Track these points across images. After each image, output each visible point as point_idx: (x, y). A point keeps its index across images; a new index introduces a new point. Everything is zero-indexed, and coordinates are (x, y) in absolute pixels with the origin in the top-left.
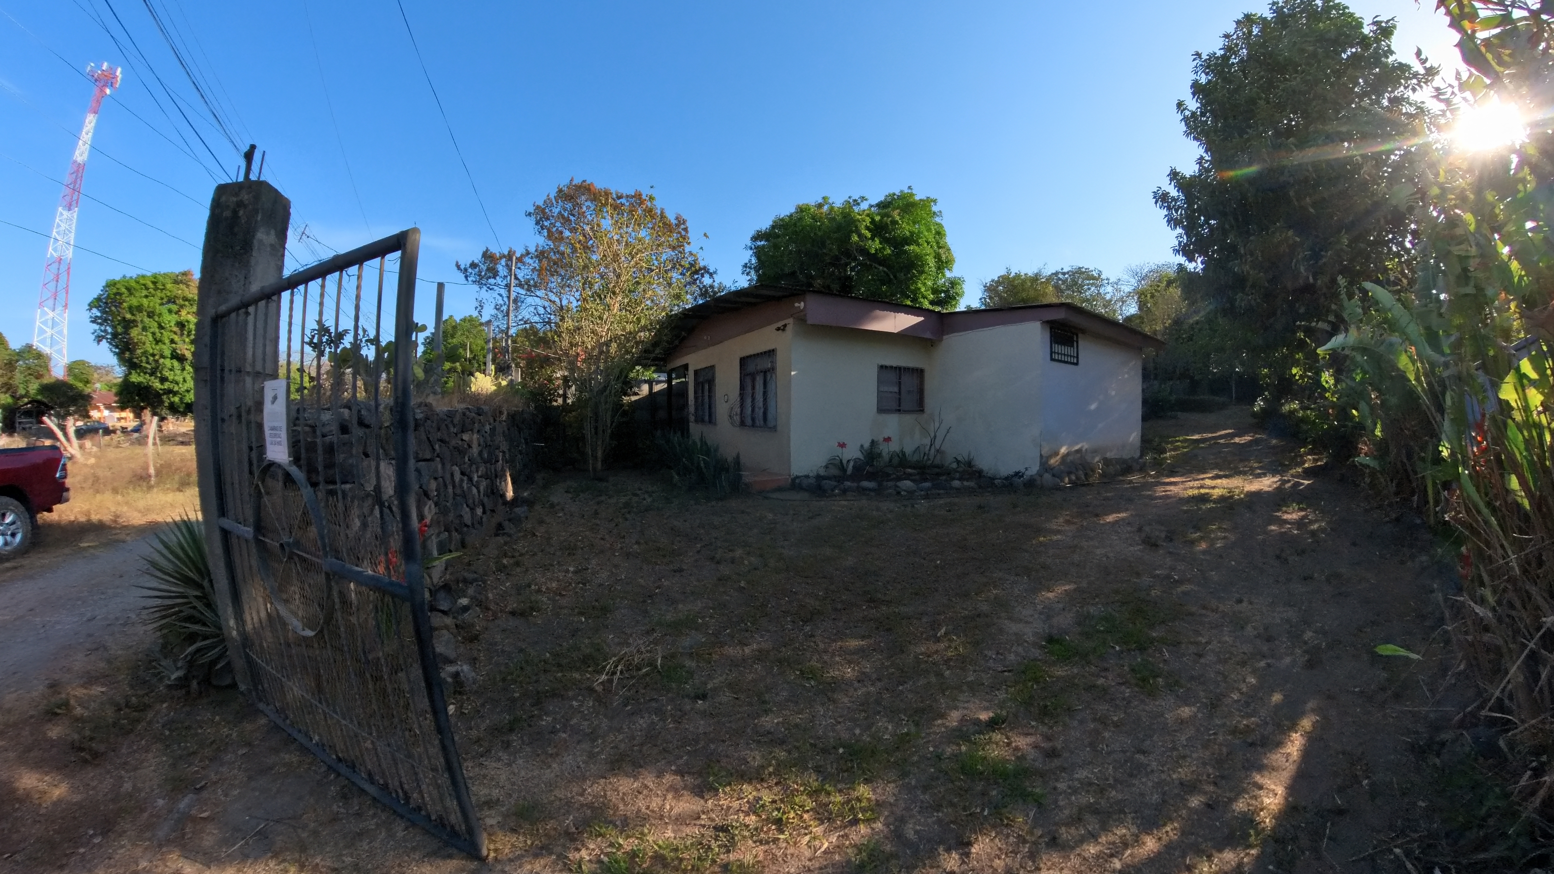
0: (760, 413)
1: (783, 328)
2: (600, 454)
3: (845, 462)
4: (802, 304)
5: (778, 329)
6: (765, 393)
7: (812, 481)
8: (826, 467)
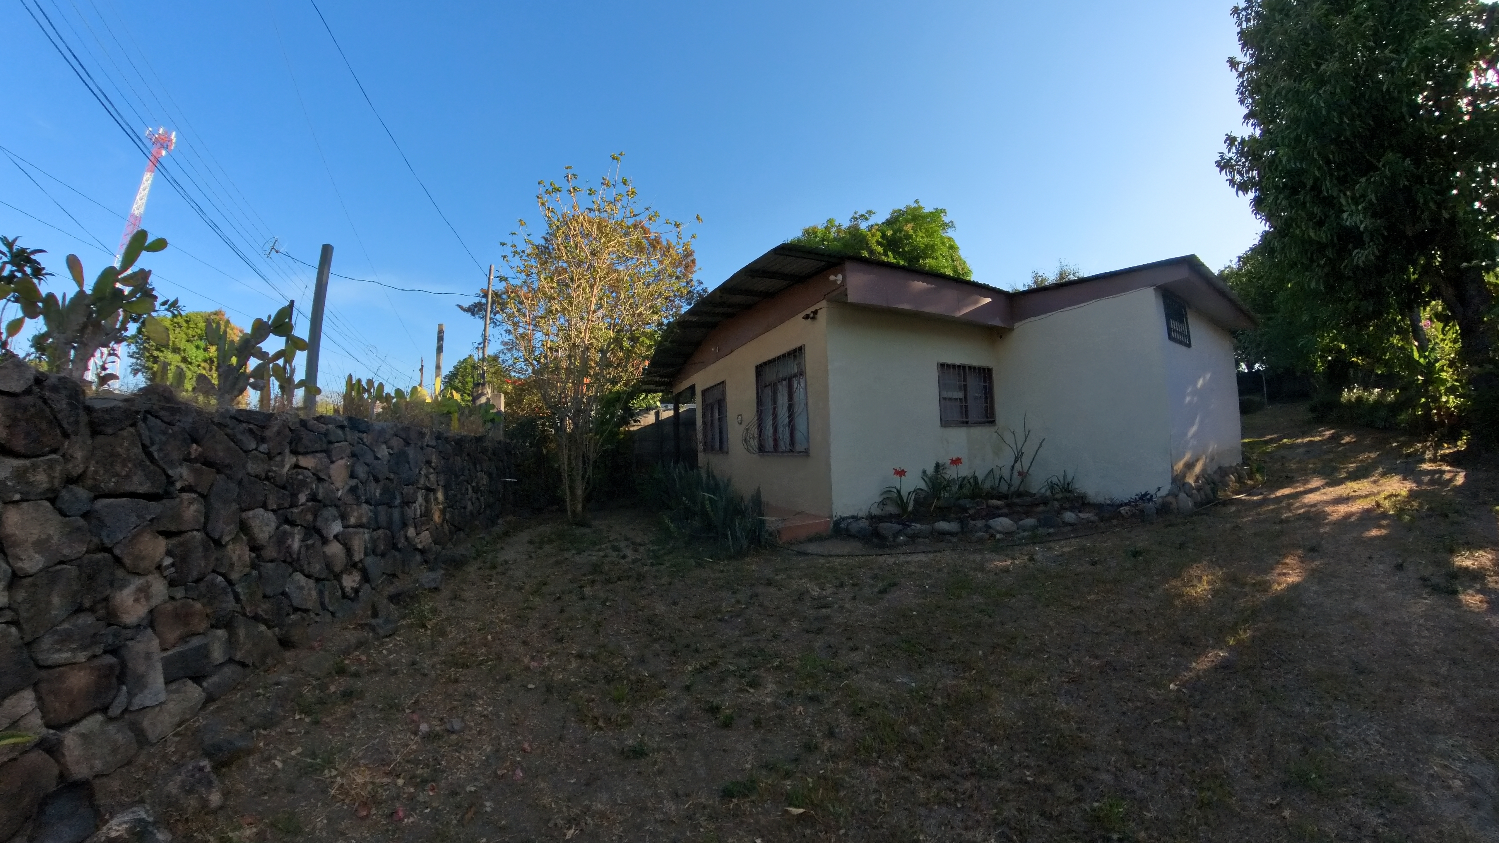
0: (784, 432)
1: (813, 316)
2: (579, 492)
3: (904, 494)
4: (840, 277)
5: (807, 317)
6: (791, 407)
7: (864, 524)
8: (883, 503)
